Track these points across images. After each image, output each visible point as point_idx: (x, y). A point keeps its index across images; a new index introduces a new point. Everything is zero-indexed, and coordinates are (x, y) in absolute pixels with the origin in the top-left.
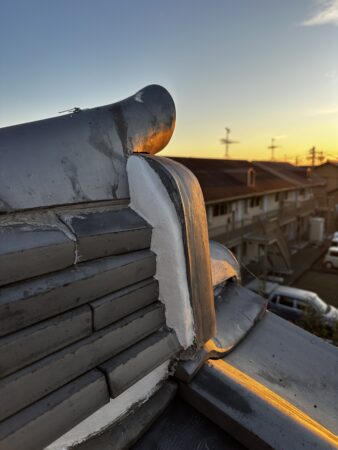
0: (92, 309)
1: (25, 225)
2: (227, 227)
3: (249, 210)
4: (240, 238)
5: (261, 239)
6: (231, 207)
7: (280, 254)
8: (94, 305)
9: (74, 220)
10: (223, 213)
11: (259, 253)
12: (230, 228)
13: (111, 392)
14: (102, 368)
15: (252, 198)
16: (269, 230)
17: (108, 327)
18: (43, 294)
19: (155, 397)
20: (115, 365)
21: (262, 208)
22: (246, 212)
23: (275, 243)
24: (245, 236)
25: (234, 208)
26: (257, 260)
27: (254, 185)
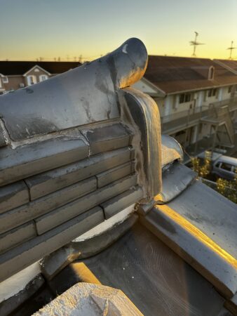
0: (97, 178)
1: (65, 137)
2: (189, 111)
3: (207, 98)
4: (198, 120)
5: (213, 121)
6: (193, 96)
7: (226, 133)
8: (98, 176)
9: (88, 133)
10: (187, 101)
11: (211, 131)
12: (191, 112)
13: (105, 217)
14: (101, 205)
15: (211, 90)
16: (221, 114)
17: (104, 186)
18: (75, 172)
19: (126, 221)
20: (107, 205)
21: (217, 98)
22: (204, 100)
23: (224, 125)
24: (202, 119)
25: (195, 98)
26: (208, 137)
27: (213, 79)
